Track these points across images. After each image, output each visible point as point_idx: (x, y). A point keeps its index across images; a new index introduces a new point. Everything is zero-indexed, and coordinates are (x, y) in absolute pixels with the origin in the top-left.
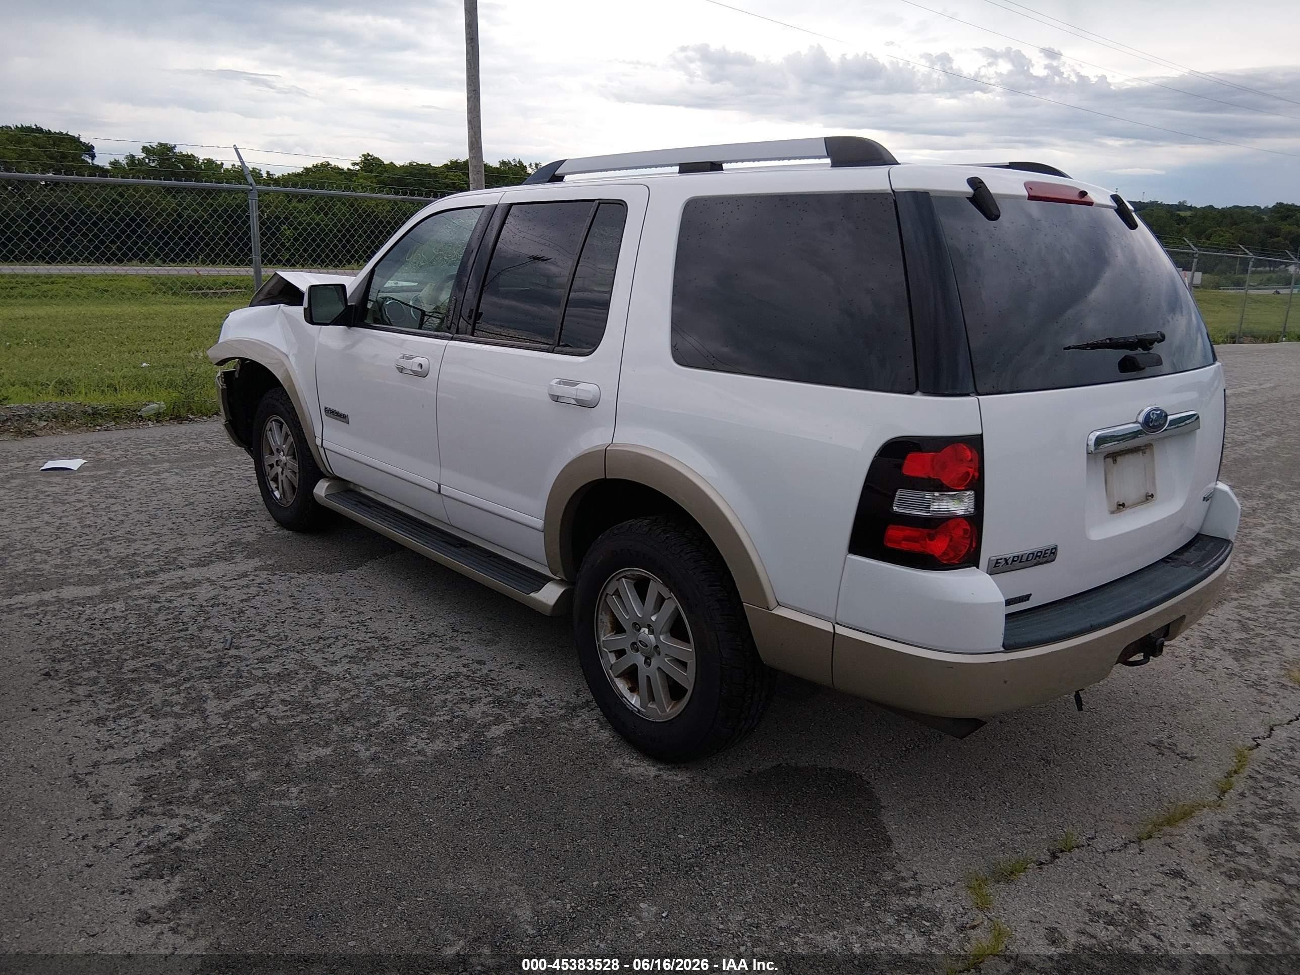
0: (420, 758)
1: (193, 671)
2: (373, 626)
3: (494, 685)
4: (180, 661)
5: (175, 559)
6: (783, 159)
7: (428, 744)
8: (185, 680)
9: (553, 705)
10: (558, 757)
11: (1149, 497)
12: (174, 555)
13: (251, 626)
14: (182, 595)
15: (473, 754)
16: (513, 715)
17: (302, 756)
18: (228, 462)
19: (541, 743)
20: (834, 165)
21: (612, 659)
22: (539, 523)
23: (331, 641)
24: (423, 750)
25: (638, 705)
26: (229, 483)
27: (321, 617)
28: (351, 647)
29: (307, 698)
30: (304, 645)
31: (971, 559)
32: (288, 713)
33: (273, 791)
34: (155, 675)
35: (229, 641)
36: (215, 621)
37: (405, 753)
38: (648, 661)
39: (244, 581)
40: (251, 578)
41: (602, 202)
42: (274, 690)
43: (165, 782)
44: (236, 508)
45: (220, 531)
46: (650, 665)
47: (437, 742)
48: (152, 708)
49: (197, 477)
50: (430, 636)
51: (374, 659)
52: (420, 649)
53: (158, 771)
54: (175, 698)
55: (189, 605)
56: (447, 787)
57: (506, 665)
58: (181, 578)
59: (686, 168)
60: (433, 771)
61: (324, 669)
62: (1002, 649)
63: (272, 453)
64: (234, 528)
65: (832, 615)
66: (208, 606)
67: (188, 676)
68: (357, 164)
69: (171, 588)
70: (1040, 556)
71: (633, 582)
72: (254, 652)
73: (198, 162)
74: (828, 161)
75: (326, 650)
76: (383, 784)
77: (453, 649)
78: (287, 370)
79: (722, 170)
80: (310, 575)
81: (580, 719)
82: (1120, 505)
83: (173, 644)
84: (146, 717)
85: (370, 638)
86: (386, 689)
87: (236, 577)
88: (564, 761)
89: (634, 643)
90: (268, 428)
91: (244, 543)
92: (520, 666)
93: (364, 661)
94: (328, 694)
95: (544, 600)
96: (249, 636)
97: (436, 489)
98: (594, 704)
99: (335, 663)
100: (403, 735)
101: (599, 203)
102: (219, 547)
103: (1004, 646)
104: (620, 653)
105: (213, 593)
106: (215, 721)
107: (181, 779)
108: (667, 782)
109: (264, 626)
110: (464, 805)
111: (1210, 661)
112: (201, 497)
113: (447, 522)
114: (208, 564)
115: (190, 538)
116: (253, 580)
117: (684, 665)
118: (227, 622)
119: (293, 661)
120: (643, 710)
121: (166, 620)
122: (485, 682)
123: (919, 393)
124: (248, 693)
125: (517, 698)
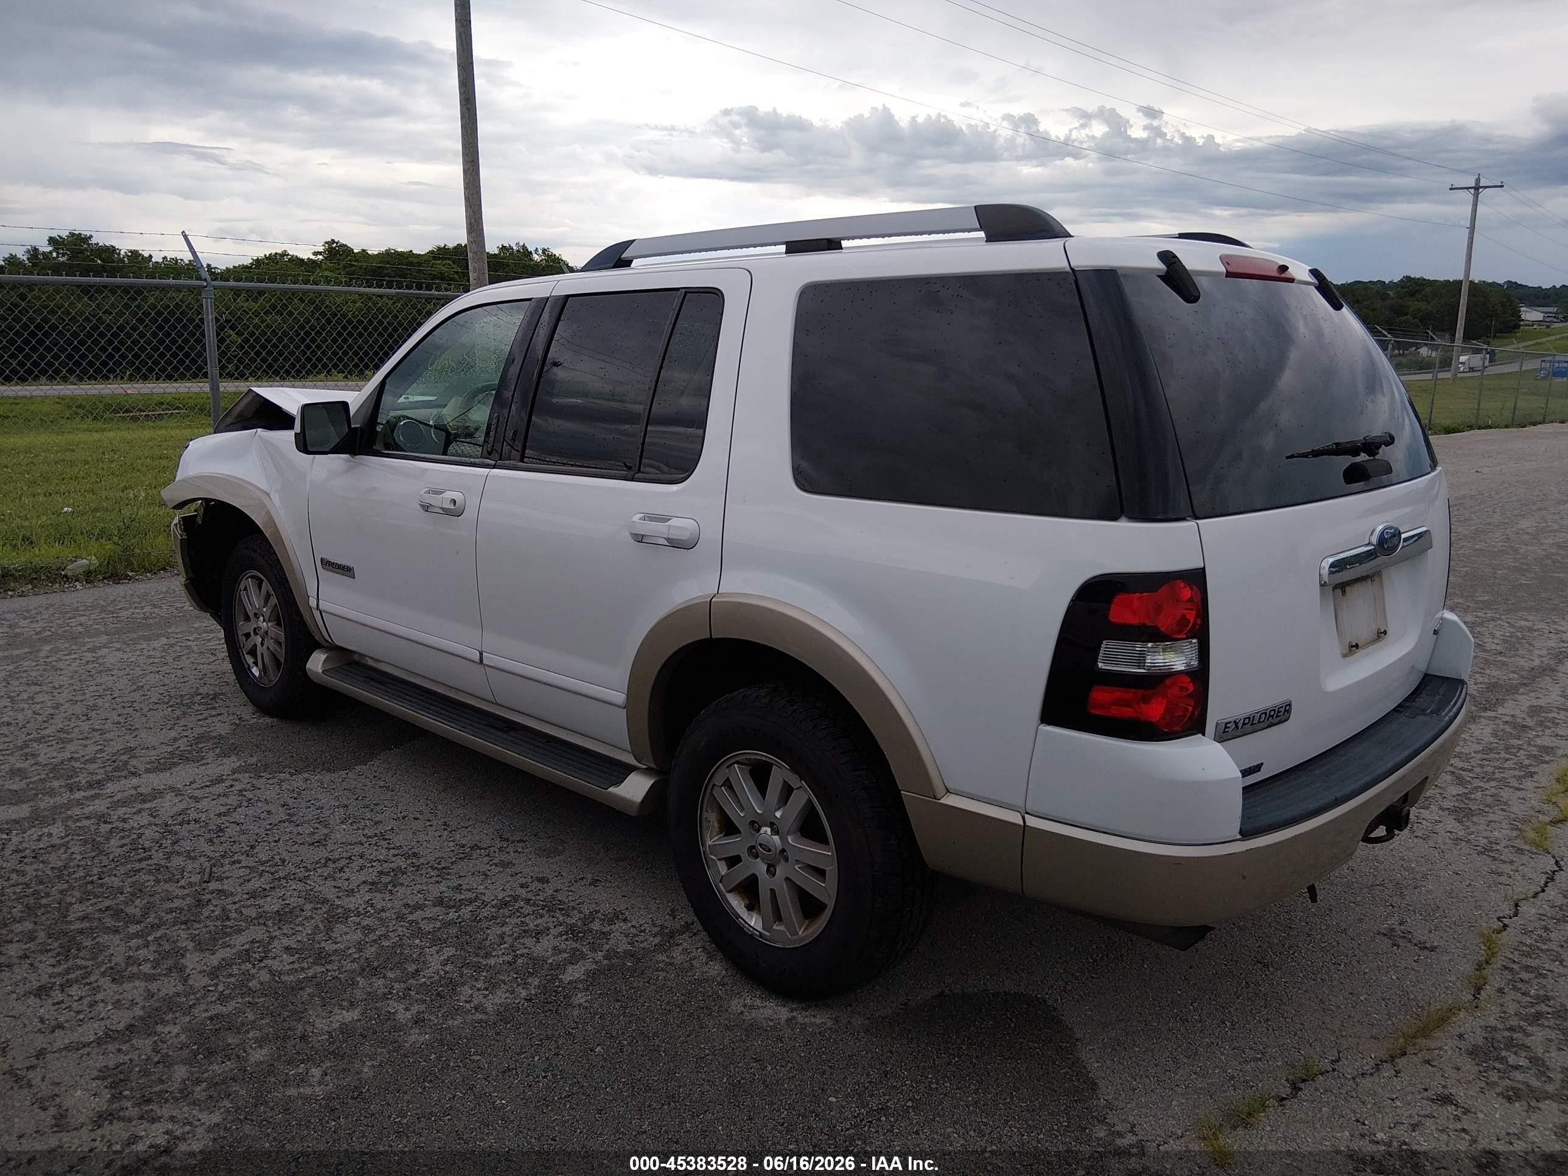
0: (478, 1016)
1: (163, 914)
2: (398, 839)
3: (563, 909)
4: (144, 902)
5: (126, 763)
6: (922, 233)
7: (485, 996)
8: (154, 927)
9: (644, 931)
10: (659, 1003)
11: (1381, 634)
12: (124, 758)
13: (236, 848)
14: (139, 811)
15: (550, 1006)
16: (594, 950)
17: (321, 1024)
18: (183, 632)
19: (635, 985)
20: (990, 239)
21: (723, 869)
22: (620, 698)
23: (343, 862)
24: (481, 1004)
25: (759, 927)
26: (188, 658)
27: (326, 831)
28: (371, 870)
29: (319, 943)
30: (308, 870)
31: (1195, 725)
32: (296, 966)
33: (287, 1074)
34: (113, 923)
35: (208, 870)
36: (186, 845)
37: (457, 1011)
38: (771, 870)
39: (219, 789)
40: (228, 783)
41: (688, 291)
42: (274, 934)
43: (140, 1071)
44: (201, 691)
45: (182, 722)
46: (774, 875)
47: (499, 993)
48: (112, 968)
49: (145, 652)
50: (472, 848)
51: (402, 884)
52: (463, 867)
53: (128, 1057)
54: (143, 953)
55: (150, 824)
56: (519, 1054)
57: (576, 881)
58: (135, 788)
59: (795, 248)
60: (498, 1034)
61: (338, 902)
62: (1239, 837)
63: (247, 618)
64: (200, 717)
65: (1021, 803)
66: (174, 825)
67: (156, 921)
68: (320, 253)
69: (125, 803)
70: (1273, 716)
71: (748, 768)
72: (242, 884)
73: (119, 254)
74: (982, 234)
75: (338, 875)
76: (433, 1056)
77: (505, 865)
78: (268, 512)
79: (842, 248)
80: (306, 775)
81: (680, 948)
82: (1352, 646)
83: (134, 879)
84: (105, 982)
85: (394, 856)
86: (423, 925)
87: (208, 784)
88: (668, 1008)
89: (753, 847)
90: (242, 587)
91: (215, 738)
92: (595, 882)
93: (390, 887)
94: (347, 936)
95: (628, 796)
96: (234, 862)
97: (477, 657)
98: (698, 926)
99: (351, 893)
100: (453, 985)
101: (686, 293)
102: (182, 744)
103: (1241, 833)
104: (733, 861)
105: (181, 807)
106: (199, 981)
107: (161, 1066)
108: (804, 1027)
109: (252, 847)
110: (544, 1077)
111: (1429, 824)
112: (153, 678)
113: (492, 699)
114: (170, 769)
115: (143, 734)
116: (232, 786)
117: (821, 873)
118: (205, 847)
119: (296, 894)
120: (766, 933)
121: (121, 847)
122: (551, 906)
123: (1123, 518)
124: (240, 941)
125: (596, 926)
